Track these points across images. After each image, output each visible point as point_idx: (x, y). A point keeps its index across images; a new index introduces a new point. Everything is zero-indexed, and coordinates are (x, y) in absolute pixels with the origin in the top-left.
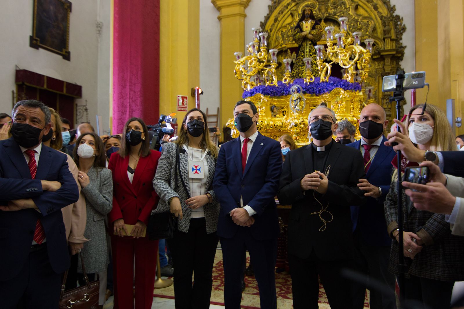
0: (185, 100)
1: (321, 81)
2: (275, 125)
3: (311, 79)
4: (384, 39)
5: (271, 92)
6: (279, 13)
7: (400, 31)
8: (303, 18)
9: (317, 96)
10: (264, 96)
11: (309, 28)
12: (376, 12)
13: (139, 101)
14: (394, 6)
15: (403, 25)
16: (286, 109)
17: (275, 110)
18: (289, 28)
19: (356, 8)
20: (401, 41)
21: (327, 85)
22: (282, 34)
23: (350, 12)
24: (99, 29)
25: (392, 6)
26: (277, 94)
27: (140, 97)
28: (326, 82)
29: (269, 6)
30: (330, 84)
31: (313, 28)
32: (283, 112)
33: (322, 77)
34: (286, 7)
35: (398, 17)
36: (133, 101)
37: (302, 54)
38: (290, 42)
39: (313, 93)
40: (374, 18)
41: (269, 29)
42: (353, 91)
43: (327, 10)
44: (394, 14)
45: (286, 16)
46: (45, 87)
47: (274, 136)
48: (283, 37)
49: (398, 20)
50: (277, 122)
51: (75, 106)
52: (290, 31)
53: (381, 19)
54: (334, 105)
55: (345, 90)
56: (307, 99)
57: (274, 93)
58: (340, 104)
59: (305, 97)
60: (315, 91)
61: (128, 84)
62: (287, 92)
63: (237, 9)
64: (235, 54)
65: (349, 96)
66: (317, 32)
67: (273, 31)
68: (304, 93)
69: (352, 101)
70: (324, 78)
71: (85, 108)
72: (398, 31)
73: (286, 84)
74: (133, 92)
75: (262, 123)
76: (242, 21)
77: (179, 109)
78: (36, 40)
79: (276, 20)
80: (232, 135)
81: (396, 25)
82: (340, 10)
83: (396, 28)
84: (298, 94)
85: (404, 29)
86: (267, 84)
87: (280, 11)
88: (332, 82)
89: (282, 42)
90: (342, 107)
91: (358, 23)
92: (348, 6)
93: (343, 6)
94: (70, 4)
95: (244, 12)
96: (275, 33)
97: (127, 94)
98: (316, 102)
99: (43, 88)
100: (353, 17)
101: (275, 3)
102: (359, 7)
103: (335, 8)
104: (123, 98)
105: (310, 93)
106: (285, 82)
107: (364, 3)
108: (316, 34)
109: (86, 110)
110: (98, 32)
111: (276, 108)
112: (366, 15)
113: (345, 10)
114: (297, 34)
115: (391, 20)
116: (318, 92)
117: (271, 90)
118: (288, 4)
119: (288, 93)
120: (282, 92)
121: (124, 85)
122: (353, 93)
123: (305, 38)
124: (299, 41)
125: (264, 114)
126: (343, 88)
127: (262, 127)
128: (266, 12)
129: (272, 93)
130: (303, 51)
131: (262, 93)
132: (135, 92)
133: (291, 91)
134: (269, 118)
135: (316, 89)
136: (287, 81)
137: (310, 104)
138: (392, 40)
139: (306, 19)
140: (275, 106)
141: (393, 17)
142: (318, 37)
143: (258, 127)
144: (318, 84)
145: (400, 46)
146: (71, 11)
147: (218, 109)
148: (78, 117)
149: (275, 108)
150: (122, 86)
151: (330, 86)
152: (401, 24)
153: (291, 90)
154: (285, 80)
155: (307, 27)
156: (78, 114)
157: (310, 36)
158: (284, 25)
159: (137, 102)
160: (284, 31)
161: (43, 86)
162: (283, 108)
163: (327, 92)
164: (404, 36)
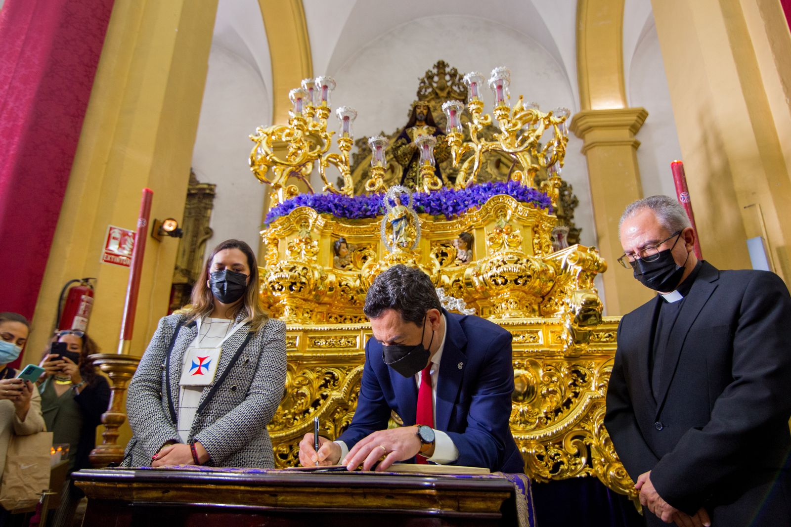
1: (458, 186)
2: (340, 285)
3: (434, 184)
5: (336, 206)
7: (569, 205)
8: (414, 121)
9: (447, 217)
10: (318, 212)
15: (572, 196)
16: (371, 251)
17: (344, 250)
20: (572, 221)
21: (473, 191)
26: (351, 214)
30: (479, 188)
32: (365, 257)
39: (440, 211)
42: (535, 206)
47: (338, 317)
49: (564, 188)
50: (349, 278)
54: (492, 235)
55: (518, 201)
57: (344, 209)
58: (508, 234)
59: (420, 220)
60: (444, 206)
62: (376, 208)
65: (528, 215)
66: (440, 144)
68: (419, 211)
69: (535, 229)
72: (566, 205)
73: (373, 192)
75: (305, 271)
77: (108, 259)
84: (403, 208)
85: (575, 202)
88: (485, 185)
90: (512, 242)
98: (447, 235)
105: (431, 212)
106: (372, 189)
111: (347, 247)
114: (400, 146)
116: (451, 209)
117: (336, 202)
119: (379, 210)
122: (538, 211)
123: (417, 155)
124: (405, 159)
126: (514, 196)
127: (304, 283)
129: (337, 209)
130: (412, 178)
131: (313, 206)
133: (387, 204)
134: (327, 268)
135: (446, 203)
136: (377, 185)
137: (434, 239)
140: (344, 241)
142: (443, 155)
143: (293, 281)
144: (452, 192)
149: (344, 245)
151: (481, 192)
152: (570, 195)
154: (372, 185)
155: (420, 136)
162: (364, 248)
163: (472, 207)
164: (577, 213)
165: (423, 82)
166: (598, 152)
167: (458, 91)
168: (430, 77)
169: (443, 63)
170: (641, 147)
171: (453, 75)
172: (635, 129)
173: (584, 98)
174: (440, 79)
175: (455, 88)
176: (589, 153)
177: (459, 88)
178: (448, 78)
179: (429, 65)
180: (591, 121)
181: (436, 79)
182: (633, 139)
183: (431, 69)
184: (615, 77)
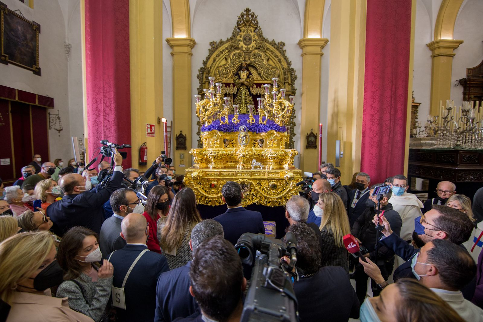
0: (153, 127)
1: (260, 122)
2: (227, 154)
3: (253, 121)
4: (285, 83)
6: (217, 56)
8: (240, 68)
9: (257, 133)
10: (219, 132)
11: (245, 77)
12: (280, 64)
13: (113, 129)
14: (291, 62)
15: (295, 75)
16: (234, 142)
17: (227, 142)
18: (224, 68)
19: (268, 60)
20: (294, 86)
21: (264, 126)
22: (218, 72)
23: (264, 62)
24: (68, 49)
25: (289, 62)
26: (228, 131)
27: (114, 126)
28: (264, 124)
29: (209, 50)
30: (266, 126)
31: (248, 77)
32: (232, 144)
33: (261, 121)
34: (222, 52)
35: (292, 69)
36: (107, 129)
37: (240, 95)
38: (224, 79)
39: (255, 131)
40: (279, 68)
41: (209, 67)
42: (281, 132)
43: (249, 59)
44: (291, 67)
45: (222, 59)
46: (17, 99)
48: (219, 74)
49: (292, 71)
50: (228, 151)
51: (48, 115)
52: (225, 70)
53: (283, 70)
54: (269, 142)
55: (277, 132)
56: (250, 136)
57: (226, 130)
58: (273, 141)
61: (102, 114)
62: (236, 130)
63: (186, 49)
64: (196, 96)
65: (279, 136)
66: (251, 80)
67: (212, 69)
69: (281, 140)
70: (262, 121)
71: (57, 116)
72: (292, 79)
73: (235, 123)
74: (107, 121)
75: (218, 153)
76: (190, 58)
77: (148, 135)
78: (5, 57)
79: (214, 61)
80: (194, 161)
81: (291, 74)
82: (258, 60)
83: (291, 76)
84: (244, 132)
85: (296, 78)
86: (222, 122)
87: (217, 55)
88: (268, 125)
89: (219, 78)
90: (274, 144)
91: (269, 70)
92: (263, 58)
93: (260, 57)
94: (39, 26)
95: (191, 51)
96: (214, 70)
97: (101, 122)
98: (256, 138)
99: (14, 100)
100: (266, 66)
101: (214, 48)
102: (270, 59)
103: (255, 58)
104: (97, 126)
105: (252, 131)
106: (234, 122)
107: (273, 57)
108: (250, 82)
109: (59, 118)
110: (67, 52)
112: (274, 66)
113: (261, 60)
114: (236, 80)
115: (289, 71)
116: (258, 131)
117: (224, 127)
118: (223, 51)
119: (238, 130)
120: (233, 129)
121: (98, 114)
122: (282, 134)
123: (242, 84)
125: (219, 145)
126: (276, 130)
127: (218, 156)
128: (207, 54)
129: (224, 130)
130: (240, 93)
131: (218, 130)
132: (109, 121)
134: (222, 149)
135: (256, 129)
136: (236, 120)
138: (289, 84)
139: (243, 70)
140: (227, 140)
141: (290, 69)
144: (258, 125)
145: (293, 88)
146: (39, 32)
147: (172, 122)
148: (51, 124)
150: (96, 115)
151: (267, 128)
153: (240, 129)
154: (234, 120)
155: (244, 76)
156: (51, 121)
157: (246, 83)
158: (219, 65)
159: (111, 130)
160: (220, 69)
161: (15, 99)
162: (232, 141)
163: (264, 132)
164: (296, 82)
165: (240, 18)
166: (308, 57)
167: (254, 23)
168: (242, 16)
169: (249, 9)
170: (323, 55)
171: (253, 16)
172: (322, 47)
173: (305, 32)
174: (247, 17)
175: (253, 22)
176: (304, 56)
177: (255, 22)
178: (250, 16)
179: (242, 10)
180: (306, 43)
181: (245, 17)
182: (321, 53)
183: (243, 12)
184: (319, 21)
